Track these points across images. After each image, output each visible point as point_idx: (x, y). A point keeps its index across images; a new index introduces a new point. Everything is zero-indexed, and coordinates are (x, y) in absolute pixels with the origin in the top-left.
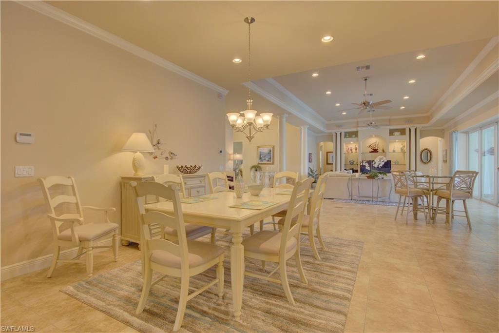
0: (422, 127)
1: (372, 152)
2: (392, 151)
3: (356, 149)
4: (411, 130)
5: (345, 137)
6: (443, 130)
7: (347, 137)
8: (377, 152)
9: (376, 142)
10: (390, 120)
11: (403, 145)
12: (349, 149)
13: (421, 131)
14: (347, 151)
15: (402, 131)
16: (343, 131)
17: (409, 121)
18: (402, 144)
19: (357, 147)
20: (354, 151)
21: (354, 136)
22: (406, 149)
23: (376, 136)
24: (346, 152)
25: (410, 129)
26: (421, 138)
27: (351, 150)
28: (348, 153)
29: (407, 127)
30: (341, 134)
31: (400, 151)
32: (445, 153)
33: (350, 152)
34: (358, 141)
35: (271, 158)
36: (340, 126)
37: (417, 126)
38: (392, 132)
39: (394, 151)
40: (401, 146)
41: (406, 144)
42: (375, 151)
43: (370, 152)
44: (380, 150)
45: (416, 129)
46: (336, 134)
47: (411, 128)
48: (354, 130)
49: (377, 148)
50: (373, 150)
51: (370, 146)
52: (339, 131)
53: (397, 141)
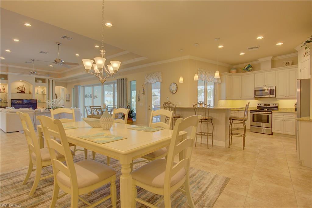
0: (56, 80)
1: (20, 93)
4: (50, 81)
6: (66, 83)
8: (24, 93)
9: (23, 86)
13: (55, 82)
15: (44, 81)
17: (48, 74)
18: (43, 89)
20: (2, 91)
22: (46, 92)
23: (23, 81)
26: (55, 86)
29: (47, 78)
31: (41, 93)
32: (68, 96)
34: (7, 83)
37: (53, 78)
38: (37, 80)
39: (37, 93)
40: (42, 90)
41: (46, 89)
42: (22, 92)
43: (18, 93)
44: (26, 92)
45: (52, 80)
47: (50, 79)
48: (3, 73)
49: (24, 90)
50: (20, 91)
51: (18, 88)
53: (39, 86)
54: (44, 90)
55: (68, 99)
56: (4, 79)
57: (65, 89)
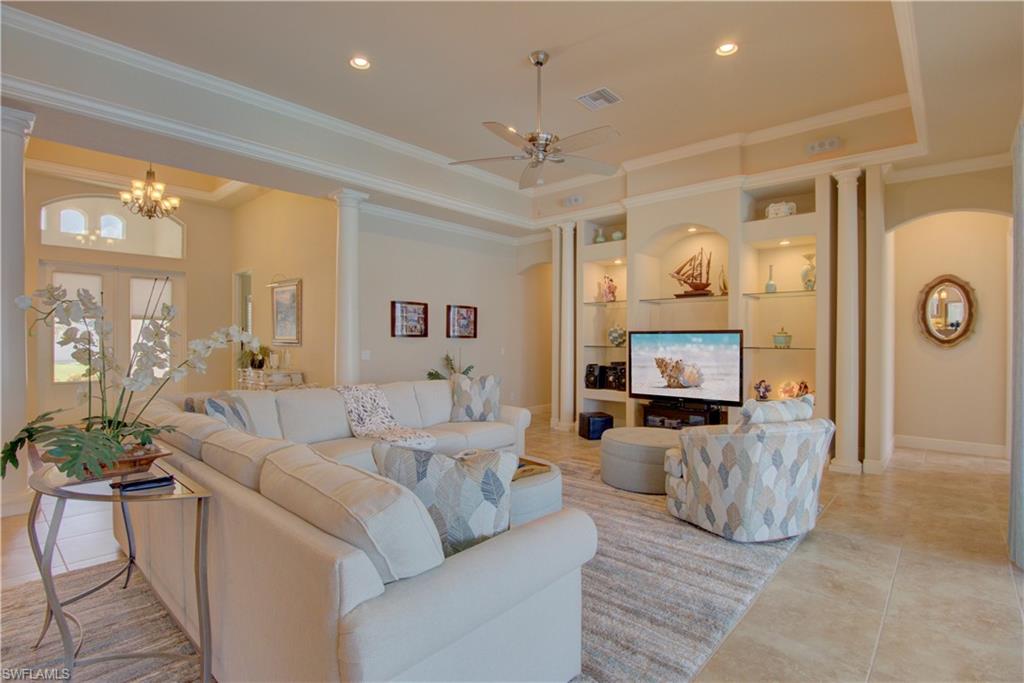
1: (686, 295)
2: (763, 291)
4: (840, 186)
5: (594, 241)
7: (600, 239)
8: (706, 295)
10: (743, 150)
15: (801, 197)
16: (583, 216)
21: (617, 235)
25: (834, 183)
29: (816, 171)
30: (575, 231)
31: (801, 286)
33: (609, 297)
34: (625, 253)
36: (566, 202)
37: (867, 160)
38: (759, 206)
39: (771, 290)
40: (806, 268)
42: (700, 290)
43: (678, 296)
44: (714, 288)
45: (861, 179)
46: (561, 230)
47: (839, 176)
48: (612, 210)
49: (704, 281)
50: (689, 289)
51: (678, 273)
52: (565, 221)
53: (785, 243)
56: (620, 239)
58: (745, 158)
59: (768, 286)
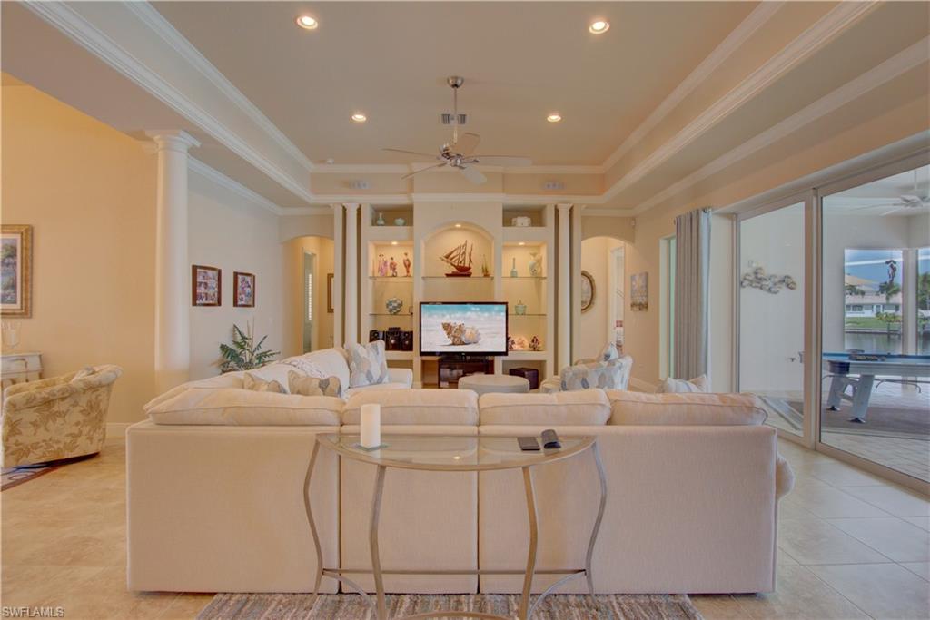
0: (589, 206)
1: (453, 275)
2: (509, 275)
3: (407, 266)
4: (560, 213)
5: (374, 223)
6: (634, 218)
7: (381, 222)
8: (469, 275)
9: (464, 246)
10: (504, 177)
11: (537, 257)
12: (385, 263)
13: (584, 219)
14: (380, 270)
15: (536, 215)
16: (369, 200)
18: (534, 255)
19: (410, 257)
20: (401, 270)
21: (400, 221)
22: (546, 269)
23: (468, 227)
24: (377, 274)
25: (557, 211)
26: (583, 239)
27: (393, 267)
28: (385, 276)
29: (547, 200)
30: (359, 210)
31: (529, 274)
32: (639, 282)
33: (390, 273)
34: (411, 237)
35: (14, 286)
36: (352, 184)
37: (576, 200)
38: (509, 215)
39: (514, 275)
40: (532, 261)
41: (545, 254)
42: (463, 272)
43: (448, 275)
44: (476, 270)
45: (572, 210)
46: (344, 209)
47: (559, 206)
48: (400, 200)
49: (467, 265)
50: (455, 270)
51: (447, 257)
52: (352, 201)
53: (521, 244)
54: (539, 261)
55: (639, 300)
56: (404, 225)
57: (629, 246)
58: (505, 182)
59: (512, 272)
